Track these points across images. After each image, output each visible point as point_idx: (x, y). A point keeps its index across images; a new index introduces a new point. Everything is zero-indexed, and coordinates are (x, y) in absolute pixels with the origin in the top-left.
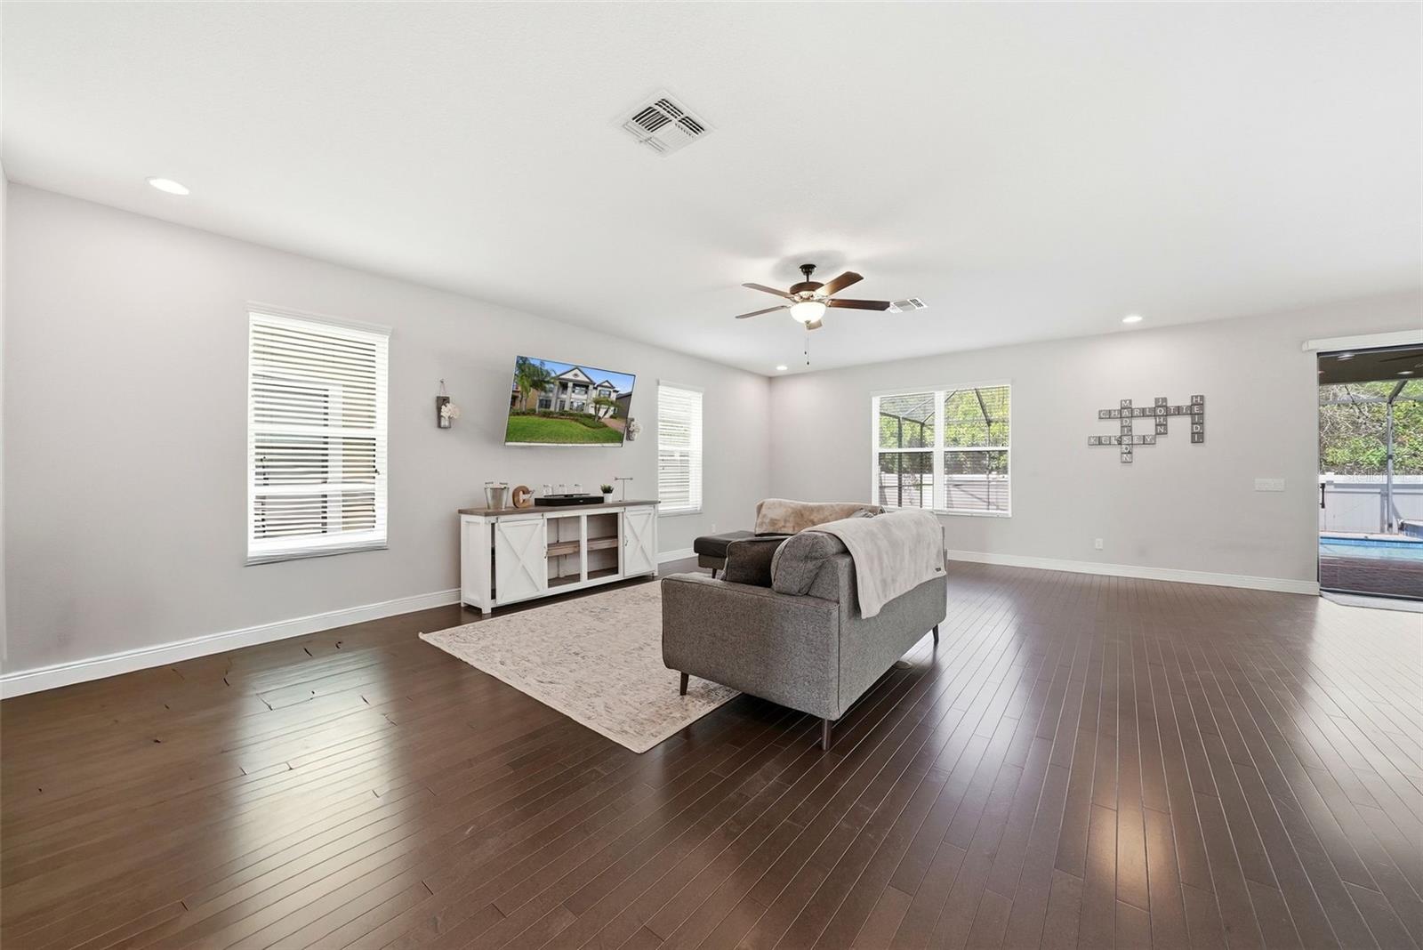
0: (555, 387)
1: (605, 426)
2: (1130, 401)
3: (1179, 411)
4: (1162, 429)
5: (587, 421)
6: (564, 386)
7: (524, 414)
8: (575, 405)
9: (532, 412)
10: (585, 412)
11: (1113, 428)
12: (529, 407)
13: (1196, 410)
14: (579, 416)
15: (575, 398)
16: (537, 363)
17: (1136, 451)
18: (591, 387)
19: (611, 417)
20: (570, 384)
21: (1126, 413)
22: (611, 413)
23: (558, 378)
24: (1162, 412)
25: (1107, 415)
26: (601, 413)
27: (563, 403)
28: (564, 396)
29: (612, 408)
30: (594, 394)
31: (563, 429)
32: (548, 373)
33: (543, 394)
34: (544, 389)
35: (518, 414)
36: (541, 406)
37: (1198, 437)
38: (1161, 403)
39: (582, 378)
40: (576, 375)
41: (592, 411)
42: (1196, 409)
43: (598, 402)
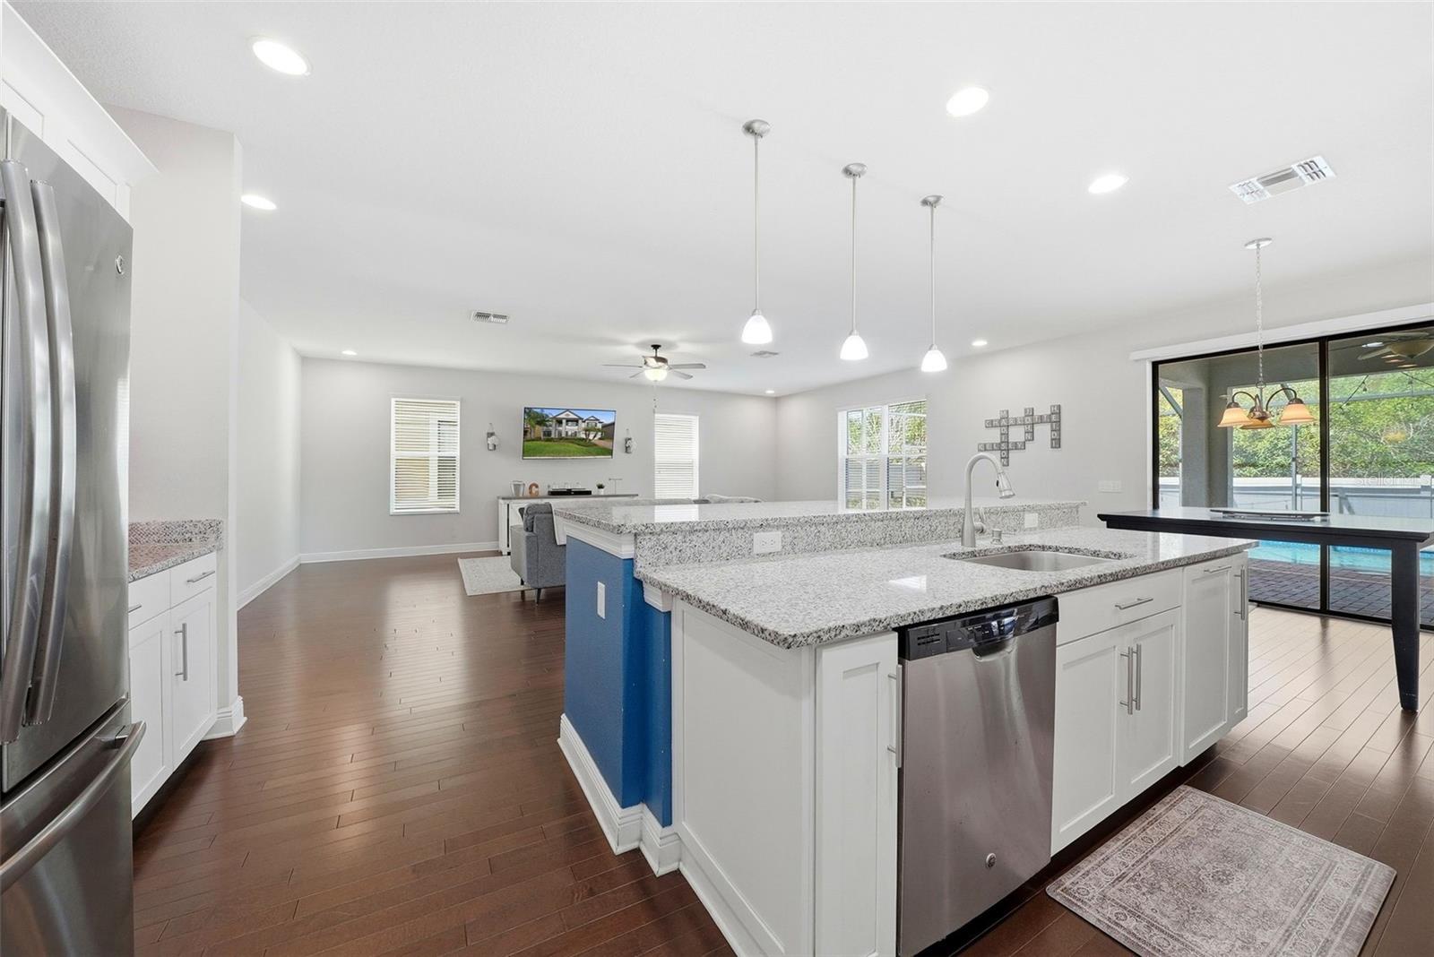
0: (554, 423)
1: (595, 445)
2: (1008, 412)
3: (1041, 420)
4: (1031, 435)
5: (581, 442)
6: (560, 422)
7: (533, 440)
8: (570, 433)
9: (539, 439)
10: (578, 436)
11: (994, 436)
12: (536, 436)
13: (1055, 419)
14: (574, 439)
15: (570, 429)
16: (539, 411)
17: (1012, 454)
18: (580, 421)
19: (600, 439)
20: (564, 421)
21: (1004, 423)
22: (599, 435)
23: (554, 417)
24: (1031, 421)
25: (991, 424)
26: (591, 437)
27: (560, 433)
28: (560, 428)
29: (600, 433)
30: (584, 425)
31: (563, 448)
32: (547, 416)
33: (545, 428)
34: (546, 426)
35: (529, 441)
36: (544, 435)
37: (1056, 443)
38: (1030, 413)
39: (572, 416)
40: (568, 415)
41: (584, 437)
42: (1053, 417)
43: (587, 430)
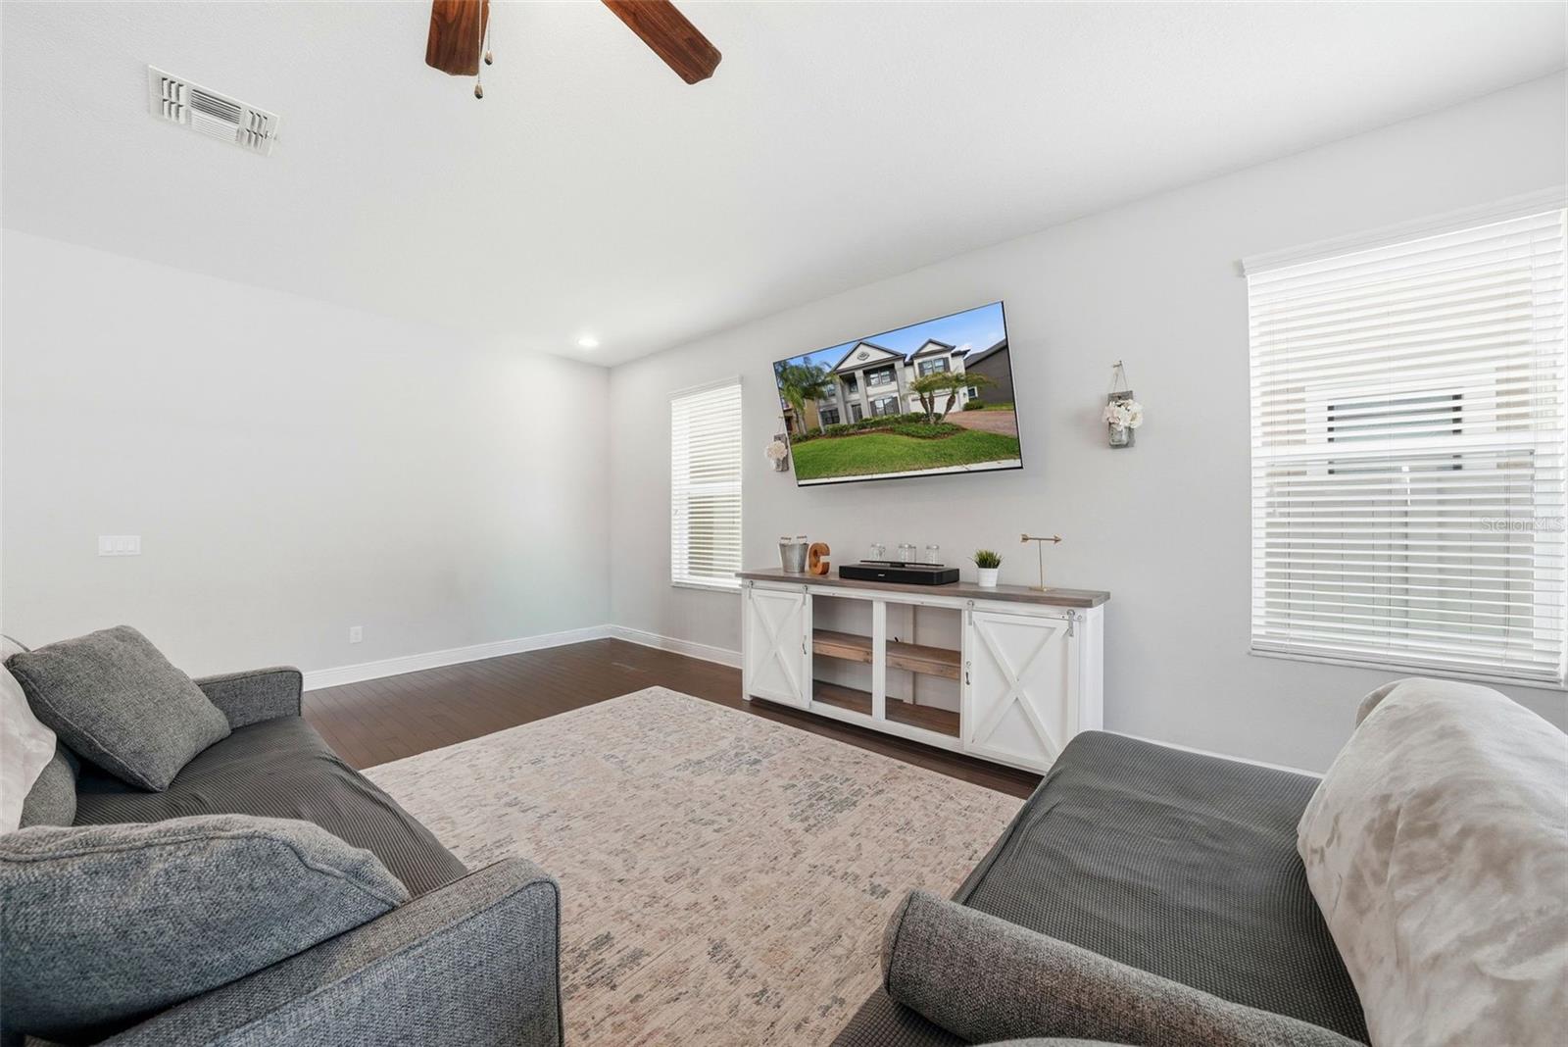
0: (837, 387)
1: (957, 429)
5: (912, 428)
6: (849, 380)
7: (807, 438)
8: (880, 405)
9: (816, 434)
10: (903, 411)
12: (810, 427)
14: (892, 422)
15: (877, 393)
16: (800, 362)
18: (899, 365)
19: (968, 408)
20: (859, 374)
22: (963, 397)
23: (835, 371)
26: (940, 406)
27: (857, 408)
28: (855, 397)
29: (964, 390)
30: (910, 375)
31: (873, 449)
32: (820, 370)
33: (822, 402)
34: (822, 396)
35: (800, 440)
36: (826, 421)
39: (875, 356)
40: (864, 355)
41: (917, 408)
43: (923, 388)
